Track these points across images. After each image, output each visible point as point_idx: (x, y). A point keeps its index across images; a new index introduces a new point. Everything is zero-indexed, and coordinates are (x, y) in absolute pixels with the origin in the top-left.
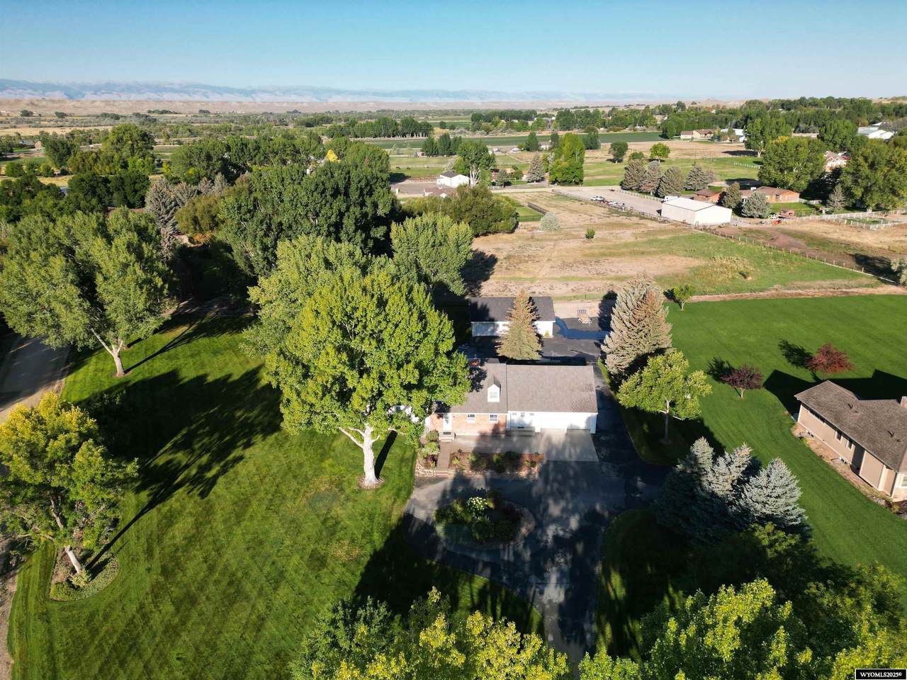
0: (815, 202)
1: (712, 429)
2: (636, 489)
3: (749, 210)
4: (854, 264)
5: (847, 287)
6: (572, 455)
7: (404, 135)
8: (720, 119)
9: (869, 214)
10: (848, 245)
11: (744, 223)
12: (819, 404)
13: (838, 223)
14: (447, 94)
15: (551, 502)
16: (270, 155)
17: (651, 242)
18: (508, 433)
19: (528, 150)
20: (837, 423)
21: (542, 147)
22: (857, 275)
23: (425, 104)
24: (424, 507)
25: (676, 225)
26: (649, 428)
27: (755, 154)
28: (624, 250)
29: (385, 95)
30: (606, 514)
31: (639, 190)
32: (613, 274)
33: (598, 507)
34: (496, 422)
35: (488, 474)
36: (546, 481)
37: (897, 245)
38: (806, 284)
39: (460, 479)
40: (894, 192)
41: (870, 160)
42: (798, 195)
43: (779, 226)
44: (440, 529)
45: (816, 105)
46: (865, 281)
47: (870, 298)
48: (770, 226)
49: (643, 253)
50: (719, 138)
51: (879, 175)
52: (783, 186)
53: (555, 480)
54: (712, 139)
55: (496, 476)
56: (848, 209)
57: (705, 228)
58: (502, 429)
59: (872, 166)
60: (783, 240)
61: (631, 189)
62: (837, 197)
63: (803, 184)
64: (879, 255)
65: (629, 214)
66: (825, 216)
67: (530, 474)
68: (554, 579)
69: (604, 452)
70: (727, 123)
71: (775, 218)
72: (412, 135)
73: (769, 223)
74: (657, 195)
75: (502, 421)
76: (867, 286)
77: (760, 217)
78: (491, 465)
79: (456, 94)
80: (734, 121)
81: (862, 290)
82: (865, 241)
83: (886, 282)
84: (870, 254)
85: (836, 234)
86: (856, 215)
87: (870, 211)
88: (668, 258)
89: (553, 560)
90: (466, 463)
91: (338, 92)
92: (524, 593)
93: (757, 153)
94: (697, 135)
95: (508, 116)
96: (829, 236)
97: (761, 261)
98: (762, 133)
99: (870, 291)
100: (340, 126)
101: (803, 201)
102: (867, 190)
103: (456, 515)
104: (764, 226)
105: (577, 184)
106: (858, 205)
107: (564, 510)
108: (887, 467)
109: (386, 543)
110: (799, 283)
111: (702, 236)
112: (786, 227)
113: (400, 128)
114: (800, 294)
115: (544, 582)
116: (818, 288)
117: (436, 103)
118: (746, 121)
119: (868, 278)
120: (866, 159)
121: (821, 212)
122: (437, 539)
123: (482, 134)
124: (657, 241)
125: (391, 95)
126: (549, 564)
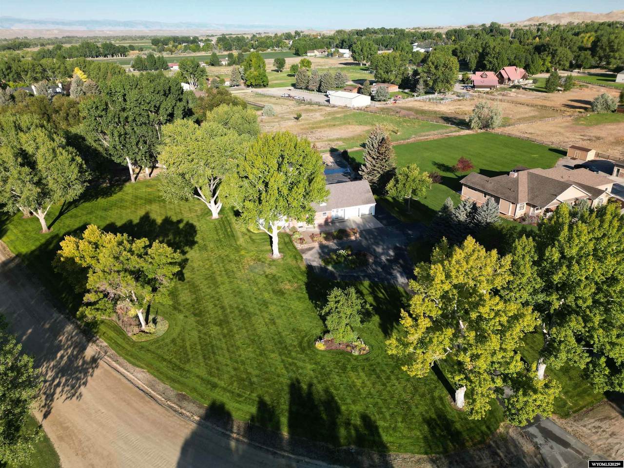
0: (407, 91)
1: (426, 205)
2: (410, 235)
3: (378, 96)
4: (443, 121)
5: (447, 133)
6: (371, 226)
7: (105, 56)
8: (326, 42)
9: (436, 95)
10: (435, 112)
11: (378, 105)
12: (473, 183)
13: (424, 101)
14: (118, 24)
15: (374, 247)
16: (22, 73)
17: (335, 119)
18: (333, 222)
19: (213, 65)
20: (484, 189)
21: (222, 62)
22: (448, 127)
23: (103, 31)
24: (314, 261)
25: (343, 108)
26: (398, 208)
27: (359, 64)
28: (322, 125)
29: (63, 23)
30: (403, 247)
31: (307, 88)
32: (326, 138)
33: (398, 245)
34: (326, 217)
35: (335, 241)
36: (366, 239)
37: (458, 110)
38: (427, 133)
39: (322, 247)
40: (448, 82)
41: (435, 64)
42: (397, 87)
43: (396, 105)
44: (330, 268)
45: (376, 33)
46: (452, 129)
47: (459, 137)
48: (392, 105)
49: (334, 125)
50: (332, 55)
51: (439, 73)
52: (388, 82)
53: (370, 238)
54: (328, 55)
55: (341, 241)
56: (427, 93)
57: (358, 109)
58: (329, 220)
59: (436, 67)
60: (404, 112)
61: (301, 88)
62: (421, 87)
63: (399, 80)
64: (453, 116)
65: (310, 103)
66: (416, 98)
67: (356, 237)
68: (398, 275)
69: (384, 222)
70: (330, 45)
71: (392, 101)
72: (113, 56)
73: (390, 103)
74: (319, 91)
75: (329, 216)
76: (455, 131)
77: (384, 101)
78: (334, 238)
79: (126, 24)
80: (335, 44)
81: (454, 134)
82: (442, 110)
83: (463, 129)
84: (447, 116)
85: (427, 107)
86: (431, 96)
87: (436, 94)
88: (350, 127)
89: (392, 268)
90: (321, 239)
91: (20, 21)
92: (389, 283)
93: (360, 64)
94: (316, 52)
95: (177, 40)
96: (424, 108)
97: (399, 124)
98: (362, 51)
99: (457, 134)
100: (48, 50)
101: (401, 90)
102: (435, 81)
103: (334, 261)
104: (388, 105)
105: (265, 86)
106: (430, 91)
107: (383, 249)
108: (513, 203)
109: (308, 278)
110: (424, 134)
111: (360, 114)
112: (400, 105)
113: (101, 50)
114: (427, 139)
115: (395, 278)
116: (433, 135)
117: (110, 31)
118: (342, 44)
119: (453, 128)
120: (433, 63)
121: (414, 96)
122: (331, 272)
123: (168, 54)
124: (337, 118)
125: (70, 24)
126: (392, 270)
